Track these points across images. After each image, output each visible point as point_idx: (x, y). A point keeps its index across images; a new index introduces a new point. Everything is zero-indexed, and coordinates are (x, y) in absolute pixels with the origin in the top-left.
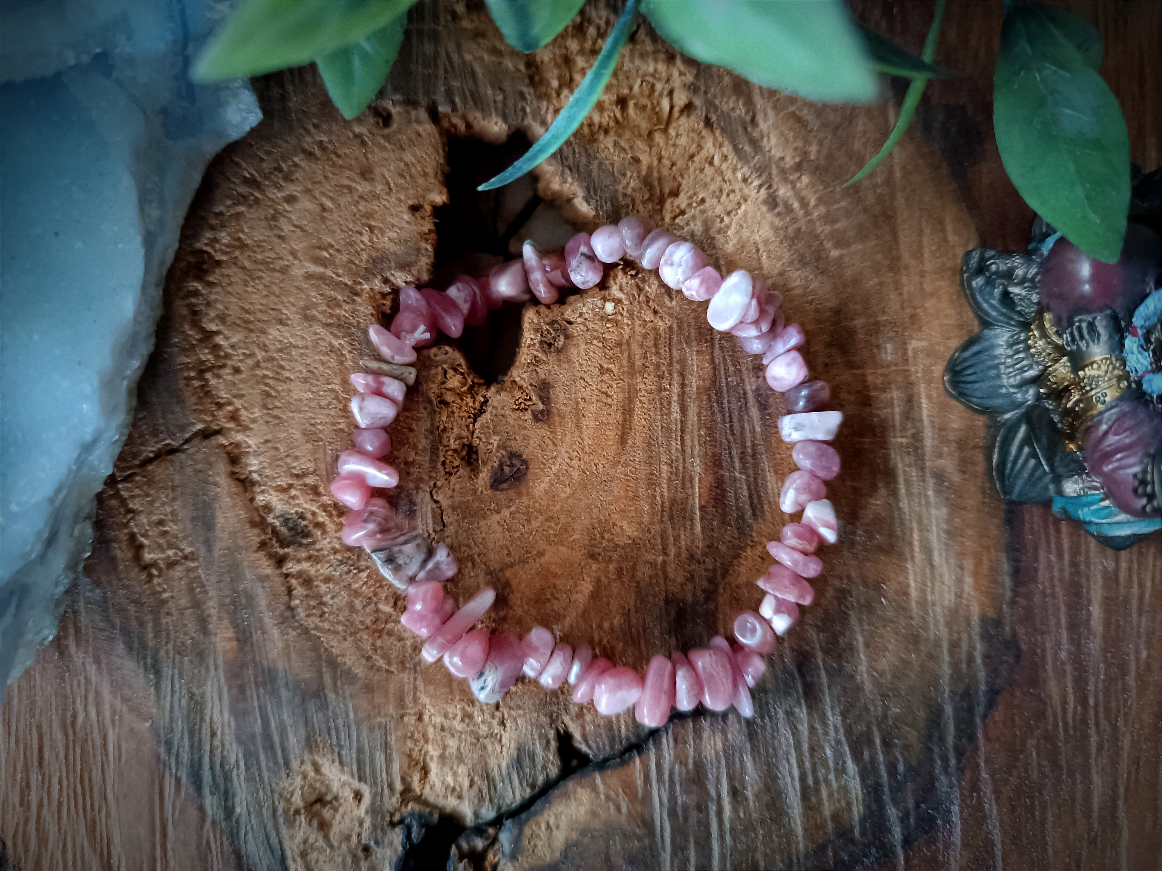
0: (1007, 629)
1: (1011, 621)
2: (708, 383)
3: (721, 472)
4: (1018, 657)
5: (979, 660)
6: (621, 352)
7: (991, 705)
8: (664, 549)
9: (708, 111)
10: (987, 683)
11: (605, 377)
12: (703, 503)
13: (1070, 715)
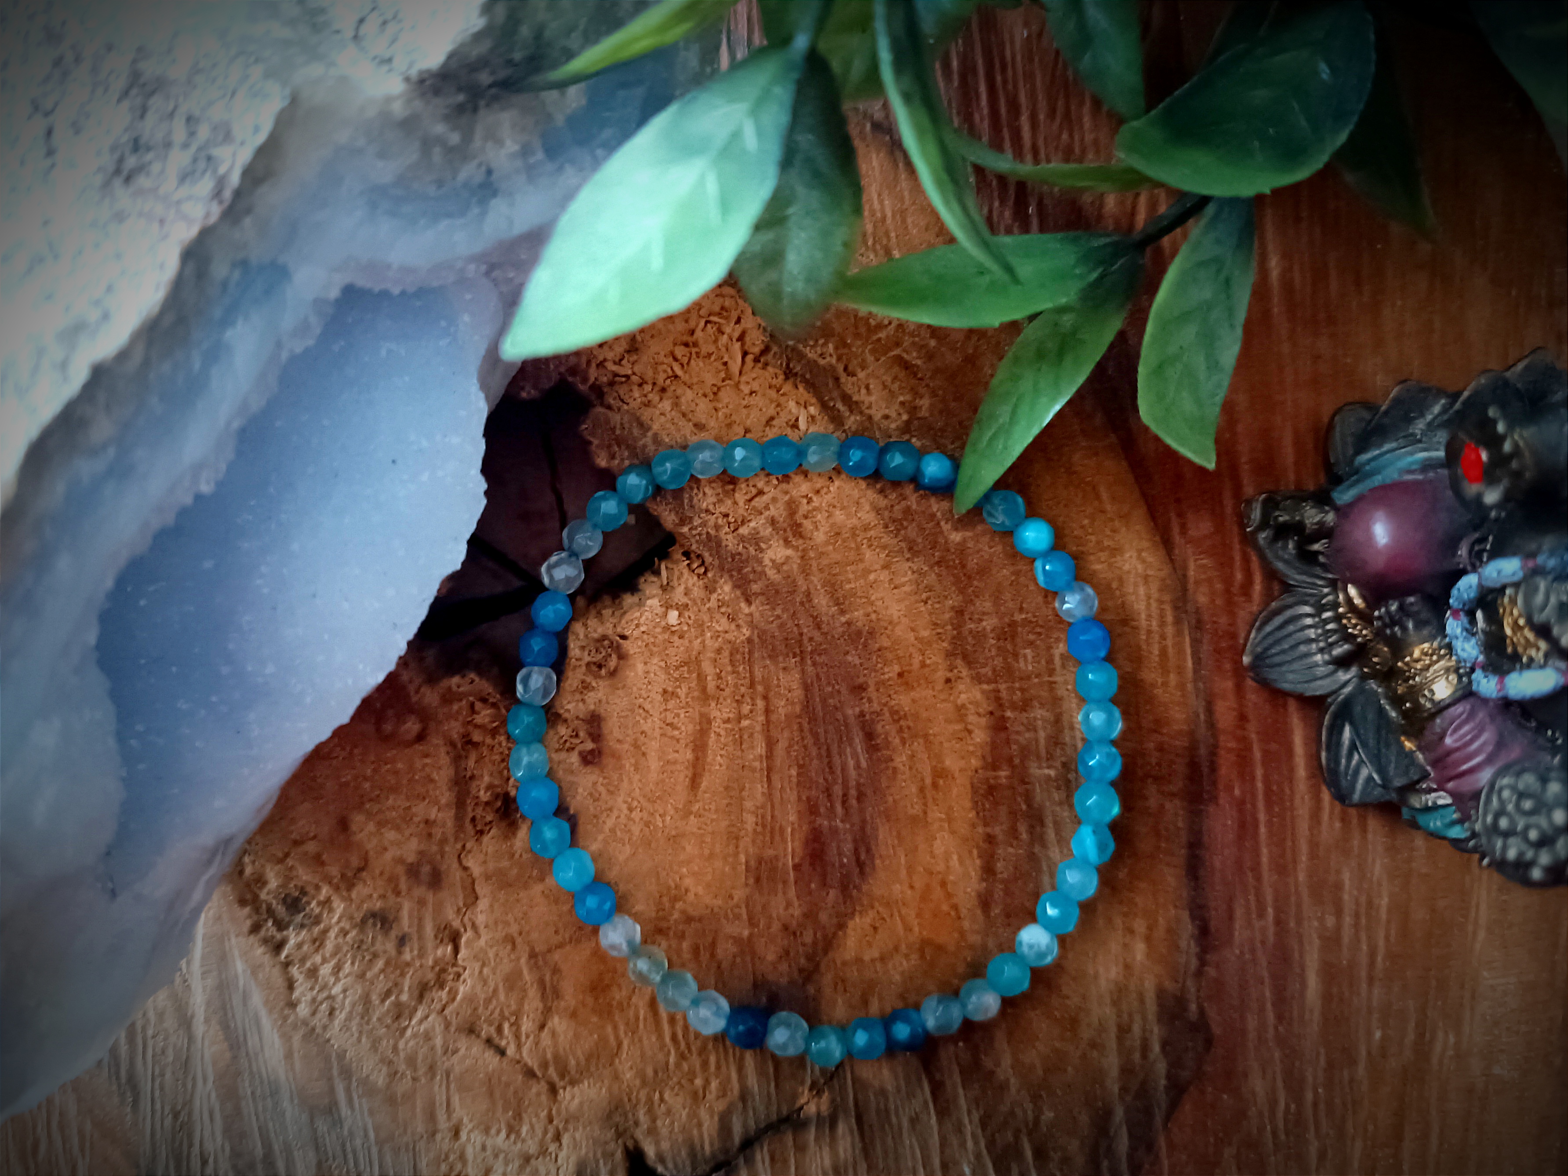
0: (1193, 1007)
1: (1198, 997)
2: (798, 709)
3: (819, 821)
4: (1209, 1042)
5: (1156, 1048)
6: (689, 672)
7: (1174, 1105)
8: (750, 919)
9: (789, 360)
10: (1168, 1077)
11: (671, 704)
12: (797, 860)
13: (1280, 1114)
